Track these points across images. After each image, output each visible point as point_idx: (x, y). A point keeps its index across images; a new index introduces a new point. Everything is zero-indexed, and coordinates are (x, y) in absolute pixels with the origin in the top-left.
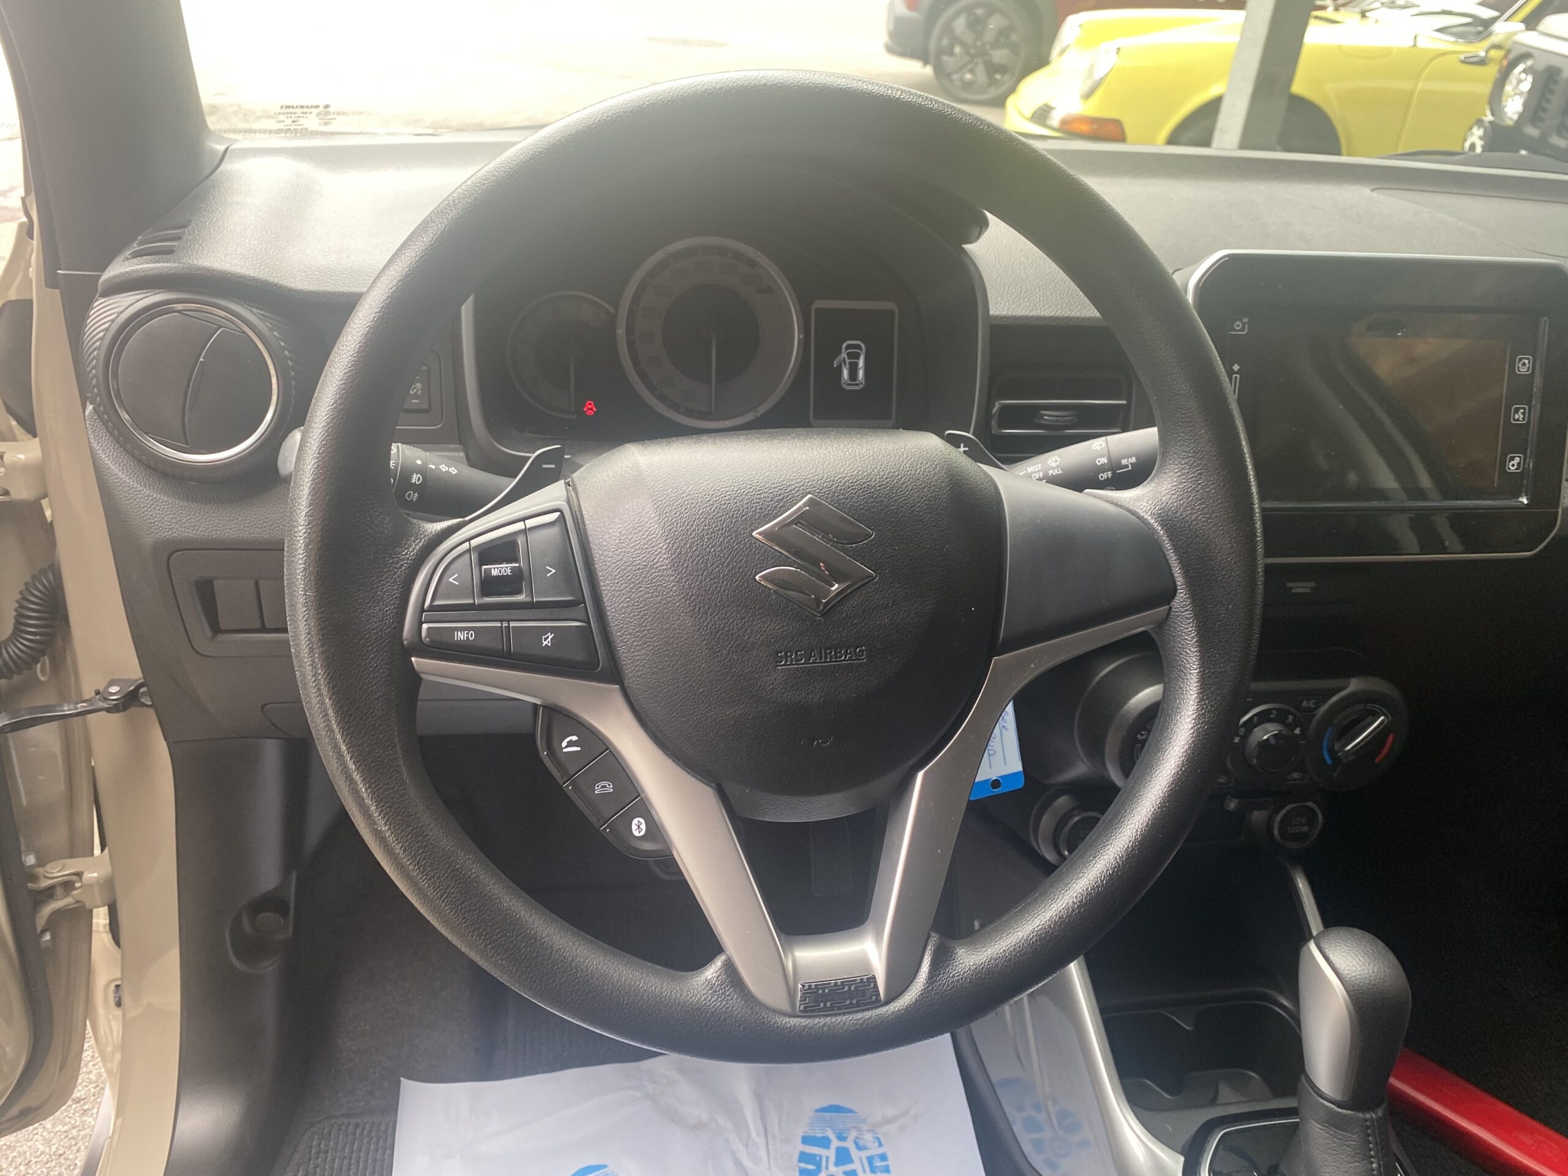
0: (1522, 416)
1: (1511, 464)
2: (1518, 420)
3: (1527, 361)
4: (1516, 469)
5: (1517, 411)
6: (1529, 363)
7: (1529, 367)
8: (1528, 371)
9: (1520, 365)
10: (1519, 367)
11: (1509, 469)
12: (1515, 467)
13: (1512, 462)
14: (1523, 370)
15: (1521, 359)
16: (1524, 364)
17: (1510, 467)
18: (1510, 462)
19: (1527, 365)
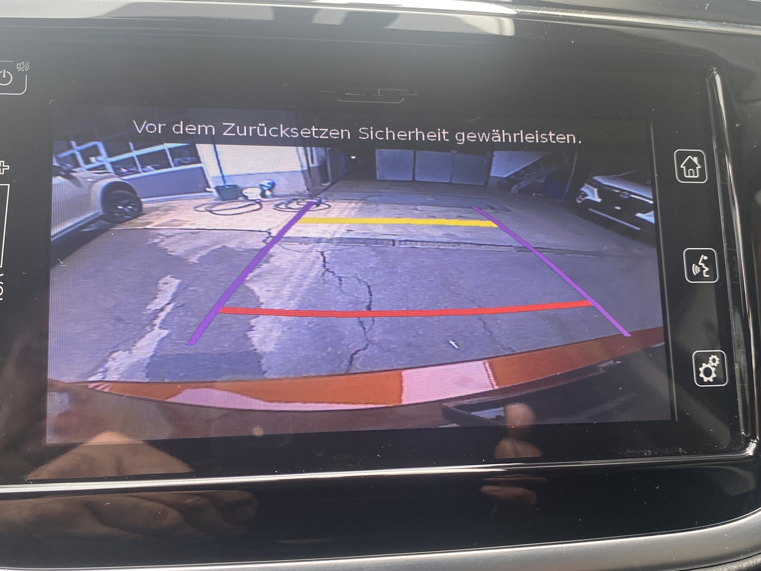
0: (707, 269)
1: (701, 369)
2: (700, 276)
3: (695, 160)
4: (716, 381)
5: (693, 258)
6: (701, 162)
7: (702, 171)
8: (702, 178)
9: (682, 167)
10: (681, 171)
11: (700, 380)
12: (714, 375)
13: (705, 366)
14: (692, 175)
15: (681, 157)
16: (690, 164)
17: (702, 375)
18: (699, 365)
19: (699, 167)
